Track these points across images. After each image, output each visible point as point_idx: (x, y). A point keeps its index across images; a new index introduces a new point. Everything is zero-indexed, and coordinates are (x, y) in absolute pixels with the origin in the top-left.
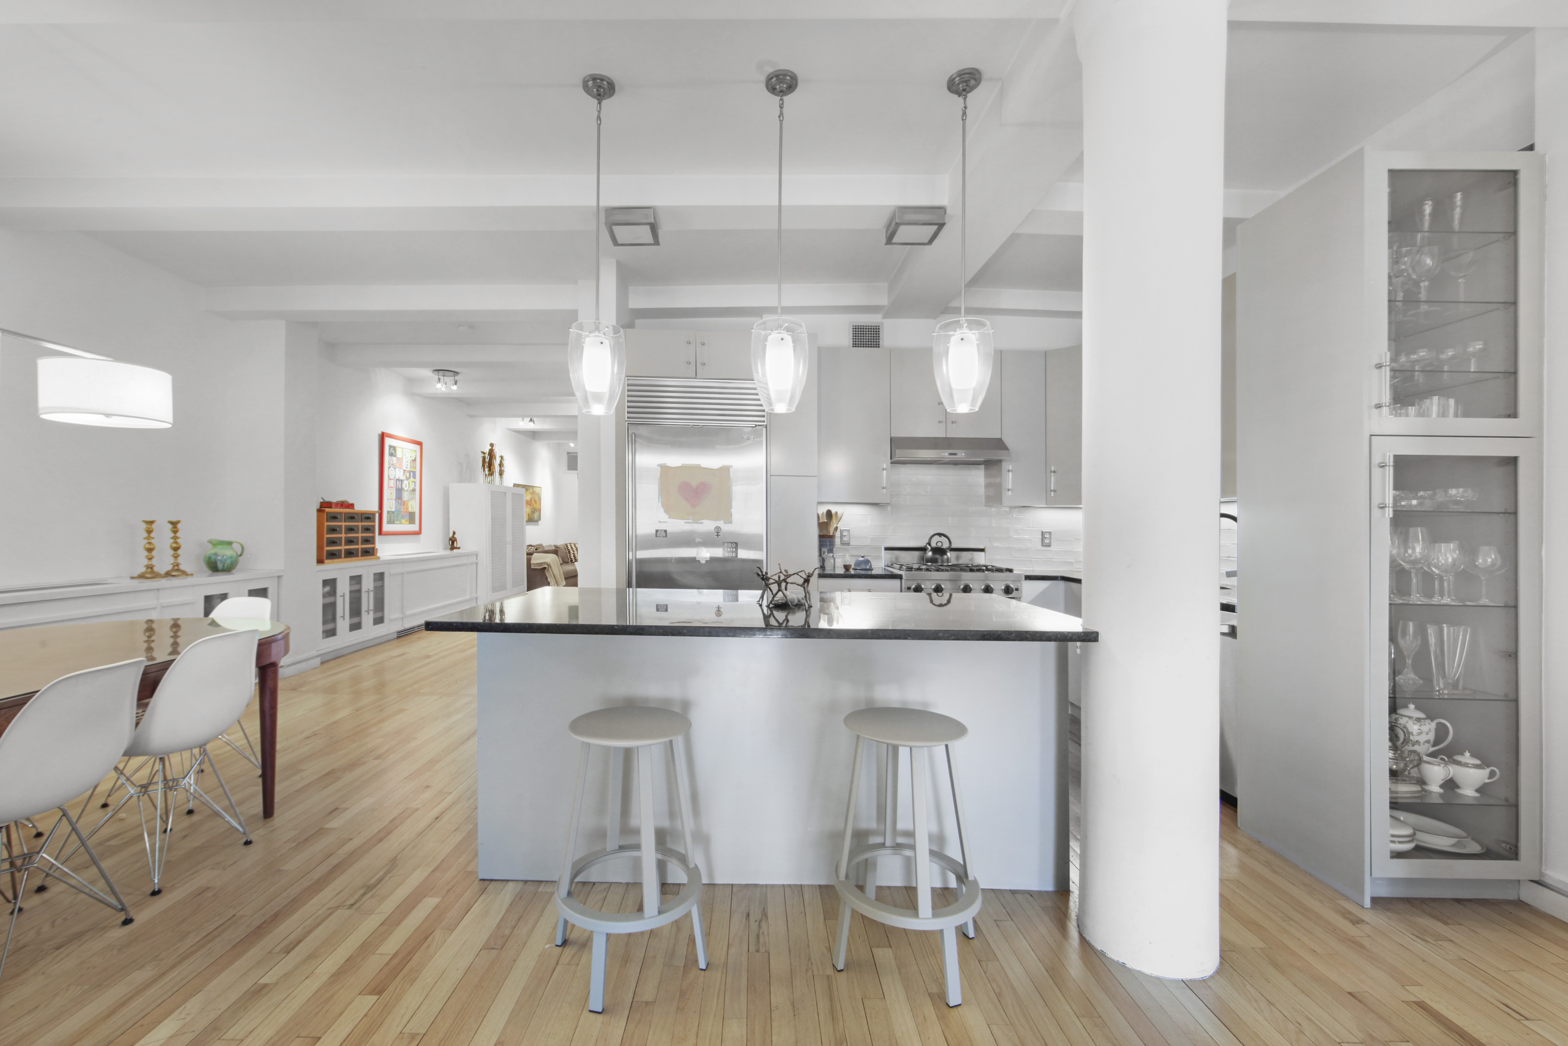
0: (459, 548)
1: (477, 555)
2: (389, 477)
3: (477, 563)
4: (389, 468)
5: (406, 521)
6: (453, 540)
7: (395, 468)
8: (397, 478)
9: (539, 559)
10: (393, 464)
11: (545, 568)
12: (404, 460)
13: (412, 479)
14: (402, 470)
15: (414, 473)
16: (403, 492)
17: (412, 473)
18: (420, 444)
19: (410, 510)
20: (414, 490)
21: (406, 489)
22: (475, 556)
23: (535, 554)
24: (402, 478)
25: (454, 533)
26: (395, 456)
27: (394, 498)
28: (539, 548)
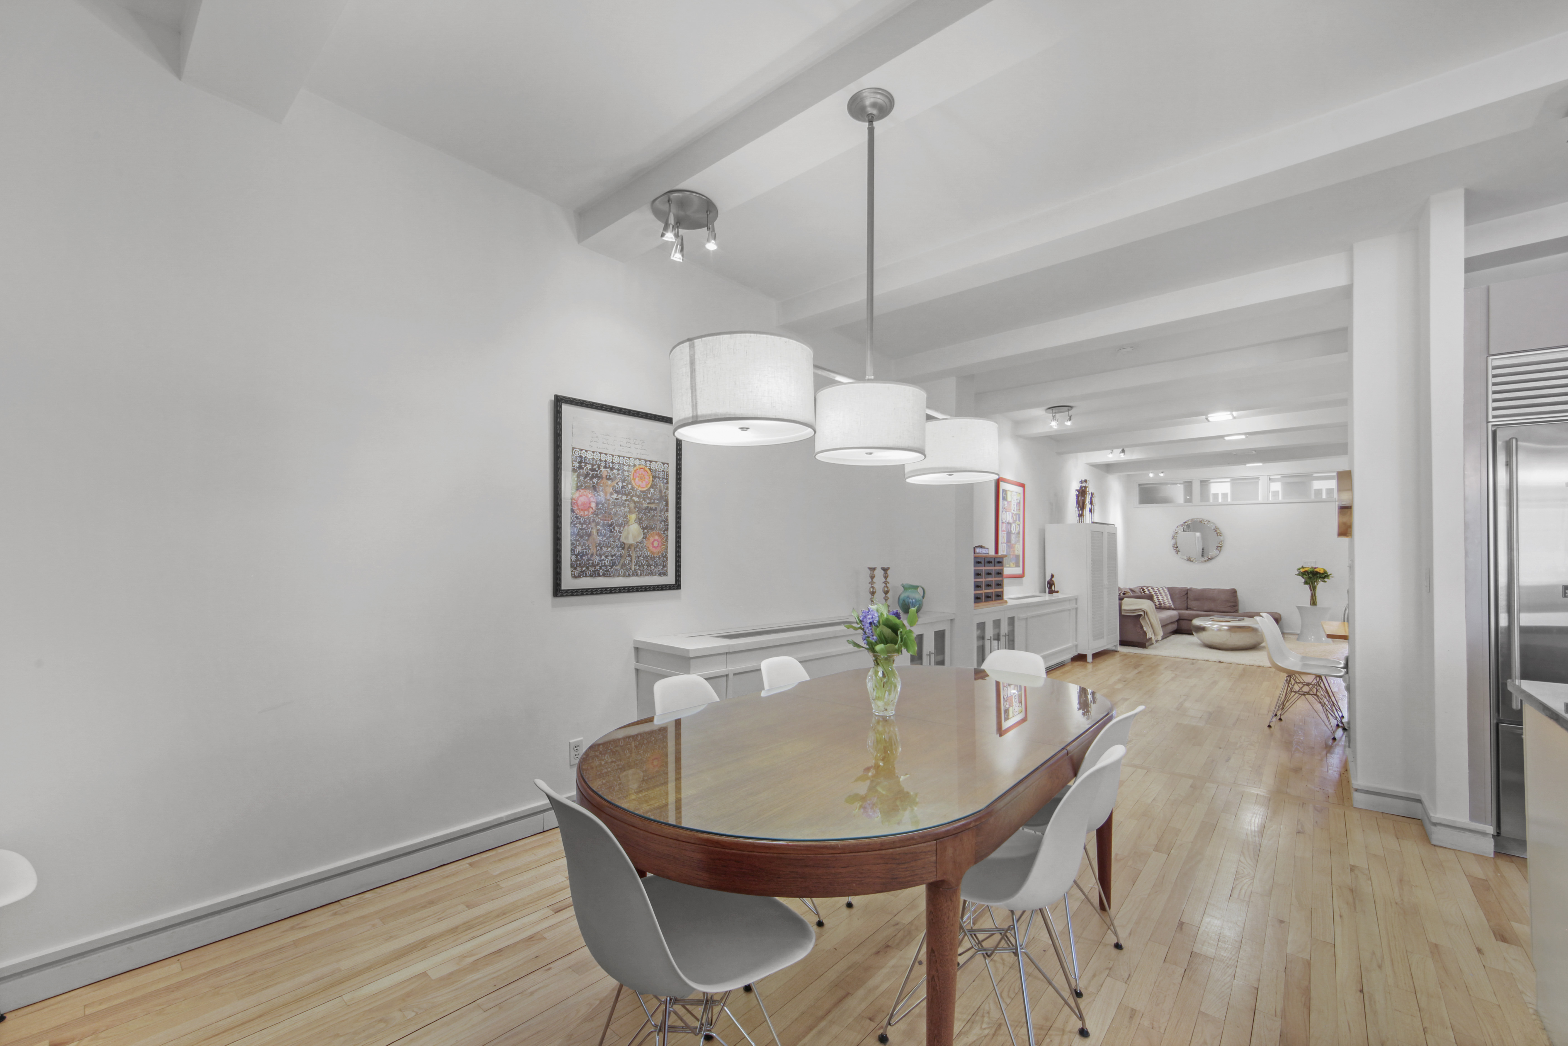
0: (1057, 592)
1: (1076, 599)
2: (1002, 521)
3: (1076, 609)
4: (1002, 511)
5: (1014, 564)
6: (1051, 584)
7: (1006, 512)
8: (1007, 521)
9: (1130, 605)
10: (1005, 508)
11: (1141, 615)
12: (1013, 503)
13: (1017, 522)
14: (1011, 513)
15: (1019, 515)
16: (1012, 535)
17: (1017, 516)
18: (1022, 486)
19: (1016, 553)
20: (1019, 533)
21: (1013, 532)
22: (1075, 601)
23: (1125, 599)
24: (1011, 521)
25: (1052, 576)
26: (1006, 500)
27: (1005, 541)
28: (1127, 592)
